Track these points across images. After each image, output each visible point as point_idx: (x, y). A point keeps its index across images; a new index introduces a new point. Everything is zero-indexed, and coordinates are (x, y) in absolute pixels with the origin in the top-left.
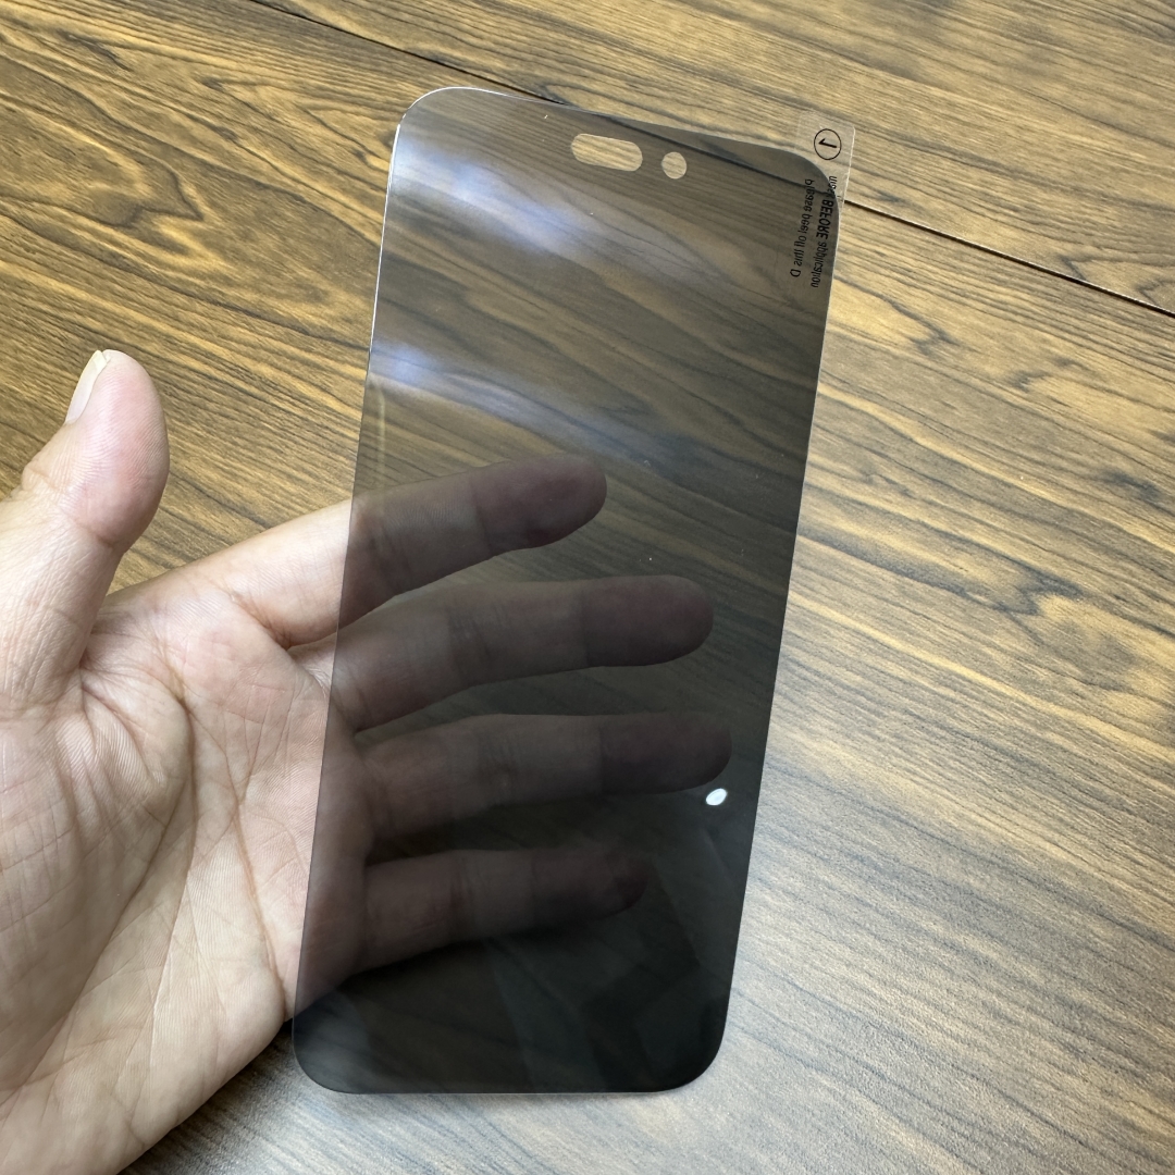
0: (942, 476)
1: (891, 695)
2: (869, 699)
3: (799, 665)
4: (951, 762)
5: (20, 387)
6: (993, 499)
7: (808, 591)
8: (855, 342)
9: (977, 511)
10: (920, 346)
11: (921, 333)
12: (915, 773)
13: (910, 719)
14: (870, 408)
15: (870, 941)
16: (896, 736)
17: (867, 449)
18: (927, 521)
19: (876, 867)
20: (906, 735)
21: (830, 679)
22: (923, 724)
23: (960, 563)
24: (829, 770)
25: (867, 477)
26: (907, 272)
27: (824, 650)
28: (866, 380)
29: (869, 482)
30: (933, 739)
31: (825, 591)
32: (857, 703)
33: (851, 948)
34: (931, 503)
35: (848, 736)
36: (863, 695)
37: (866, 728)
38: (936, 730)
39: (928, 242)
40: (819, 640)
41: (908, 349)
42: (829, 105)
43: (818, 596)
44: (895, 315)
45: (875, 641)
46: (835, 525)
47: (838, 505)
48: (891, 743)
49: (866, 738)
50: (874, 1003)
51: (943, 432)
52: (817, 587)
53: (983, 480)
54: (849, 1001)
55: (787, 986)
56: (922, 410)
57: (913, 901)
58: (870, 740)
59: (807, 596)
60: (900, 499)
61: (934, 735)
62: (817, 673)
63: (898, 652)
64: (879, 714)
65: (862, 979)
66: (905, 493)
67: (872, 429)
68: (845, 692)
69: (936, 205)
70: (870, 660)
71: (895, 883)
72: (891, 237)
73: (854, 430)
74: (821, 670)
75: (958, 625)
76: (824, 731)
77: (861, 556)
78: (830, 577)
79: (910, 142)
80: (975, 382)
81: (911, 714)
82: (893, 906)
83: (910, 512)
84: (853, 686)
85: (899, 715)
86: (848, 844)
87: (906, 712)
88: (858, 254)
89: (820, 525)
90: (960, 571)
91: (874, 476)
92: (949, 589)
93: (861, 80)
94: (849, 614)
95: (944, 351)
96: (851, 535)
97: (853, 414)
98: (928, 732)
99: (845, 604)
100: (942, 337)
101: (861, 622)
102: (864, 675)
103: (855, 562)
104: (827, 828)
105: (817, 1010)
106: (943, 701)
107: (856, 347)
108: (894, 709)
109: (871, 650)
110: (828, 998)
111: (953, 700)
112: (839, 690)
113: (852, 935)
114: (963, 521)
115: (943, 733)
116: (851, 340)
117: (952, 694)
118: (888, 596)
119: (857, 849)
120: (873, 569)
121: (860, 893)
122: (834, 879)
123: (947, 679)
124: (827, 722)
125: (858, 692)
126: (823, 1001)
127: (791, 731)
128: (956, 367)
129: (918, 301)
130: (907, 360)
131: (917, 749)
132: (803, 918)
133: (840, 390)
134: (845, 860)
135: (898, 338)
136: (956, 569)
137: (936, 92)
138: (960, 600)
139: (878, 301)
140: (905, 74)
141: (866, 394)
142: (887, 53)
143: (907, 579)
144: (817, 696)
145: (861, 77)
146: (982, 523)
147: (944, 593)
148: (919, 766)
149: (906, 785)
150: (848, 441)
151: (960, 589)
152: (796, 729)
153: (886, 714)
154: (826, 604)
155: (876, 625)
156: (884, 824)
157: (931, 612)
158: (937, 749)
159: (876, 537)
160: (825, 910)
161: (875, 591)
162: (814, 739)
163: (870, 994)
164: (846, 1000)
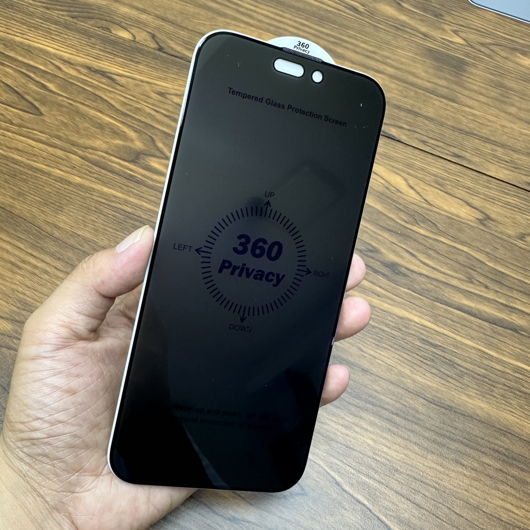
0: (499, 279)
1: (497, 377)
2: (489, 380)
3: (459, 365)
4: (526, 407)
5: (98, 239)
6: (521, 289)
7: (456, 332)
8: (455, 220)
9: (516, 295)
10: (480, 221)
11: (480, 216)
12: (513, 412)
13: (507, 388)
14: (465, 249)
15: (508, 488)
16: (502, 396)
17: (468, 267)
18: (497, 299)
19: (505, 455)
20: (506, 395)
21: (472, 371)
22: (512, 390)
23: (514, 318)
24: (479, 412)
25: (470, 280)
26: (469, 188)
27: (467, 359)
28: (462, 237)
29: (472, 283)
30: (517, 397)
31: (462, 331)
32: (484, 382)
33: (502, 492)
34: (497, 292)
35: (484, 397)
36: (486, 378)
37: (490, 393)
38: (518, 393)
39: (476, 175)
40: (464, 354)
41: (476, 223)
42: (426, 114)
43: (461, 334)
44: (468, 208)
45: (487, 354)
46: (462, 302)
47: (462, 293)
48: (501, 399)
49: (491, 397)
50: (516, 517)
51: (496, 260)
52: (460, 330)
53: (516, 281)
54: (505, 516)
55: (480, 511)
56: (487, 250)
57: (522, 470)
58: (493, 398)
59: (456, 334)
60: (485, 290)
61: (517, 395)
62: (466, 369)
63: (497, 358)
64: (494, 387)
65: (508, 506)
66: (486, 287)
67: (468, 258)
68: (479, 377)
69: (476, 159)
70: (486, 362)
71: (514, 462)
72: (460, 173)
73: (461, 259)
74: (467, 367)
75: (517, 345)
76: (474, 395)
77: (475, 316)
78: (464, 325)
79: (461, 131)
80: (504, 237)
81: (506, 386)
82: (515, 472)
83: (491, 296)
84: (481, 374)
85: (501, 386)
86: (493, 446)
87: (505, 385)
88: (449, 180)
89: (456, 302)
90: (514, 321)
91: (473, 280)
92: (511, 330)
93: (437, 103)
94: (474, 342)
95: (490, 223)
96: (468, 306)
97: (460, 252)
98: (514, 394)
99: (472, 337)
100: (489, 218)
101: (480, 345)
102: (485, 370)
103: (472, 318)
104: (483, 439)
105: (493, 521)
106: (518, 380)
107: (455, 222)
108: (500, 384)
109: (486, 358)
110: (497, 516)
111: (522, 379)
112: (476, 376)
113: (501, 487)
114: (511, 299)
115: (520, 394)
116: (453, 219)
117: (521, 376)
118: (488, 333)
119: (496, 447)
120: (480, 321)
121: (501, 467)
122: (490, 462)
123: (517, 370)
124: (474, 391)
125: (484, 377)
126: (495, 517)
127: (461, 395)
128: (496, 231)
129: (476, 202)
130: (477, 228)
131: (512, 402)
132: (480, 480)
133: (452, 241)
134: (492, 453)
135: (472, 218)
136: (512, 320)
137: (467, 109)
138: (516, 334)
139: (461, 201)
140: (454, 101)
141: (463, 243)
142: (445, 91)
143: (494, 326)
144: (468, 379)
145: (437, 102)
146: (519, 300)
147: (509, 331)
148: (514, 409)
149: (510, 417)
150: (460, 264)
151: (515, 329)
152: (462, 395)
153: (497, 386)
154: (465, 338)
155: (486, 347)
156: (505, 435)
157: (506, 340)
158: (519, 401)
159: (478, 307)
160: (488, 475)
161: (482, 330)
162: (471, 399)
163: (513, 512)
164: (504, 516)
